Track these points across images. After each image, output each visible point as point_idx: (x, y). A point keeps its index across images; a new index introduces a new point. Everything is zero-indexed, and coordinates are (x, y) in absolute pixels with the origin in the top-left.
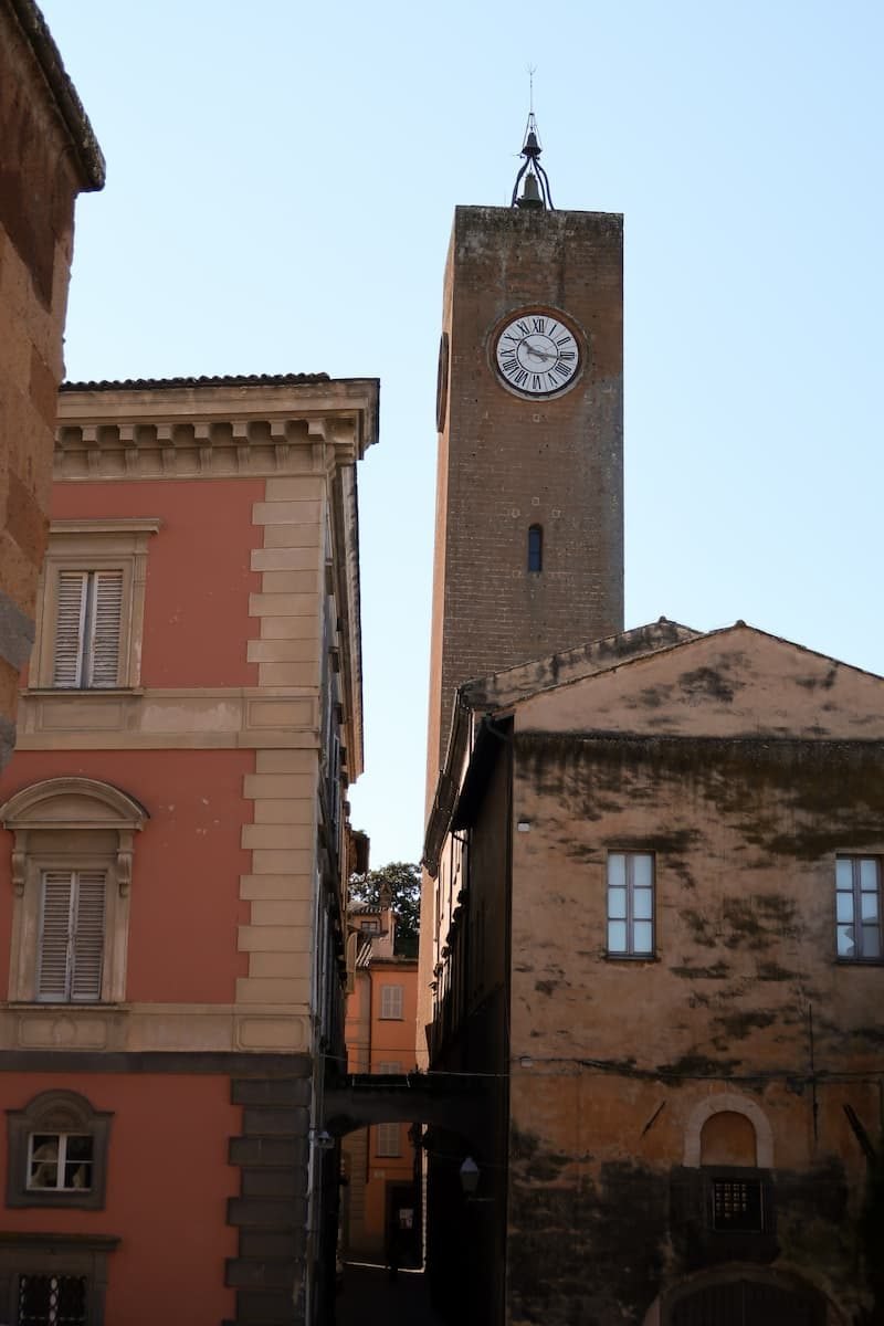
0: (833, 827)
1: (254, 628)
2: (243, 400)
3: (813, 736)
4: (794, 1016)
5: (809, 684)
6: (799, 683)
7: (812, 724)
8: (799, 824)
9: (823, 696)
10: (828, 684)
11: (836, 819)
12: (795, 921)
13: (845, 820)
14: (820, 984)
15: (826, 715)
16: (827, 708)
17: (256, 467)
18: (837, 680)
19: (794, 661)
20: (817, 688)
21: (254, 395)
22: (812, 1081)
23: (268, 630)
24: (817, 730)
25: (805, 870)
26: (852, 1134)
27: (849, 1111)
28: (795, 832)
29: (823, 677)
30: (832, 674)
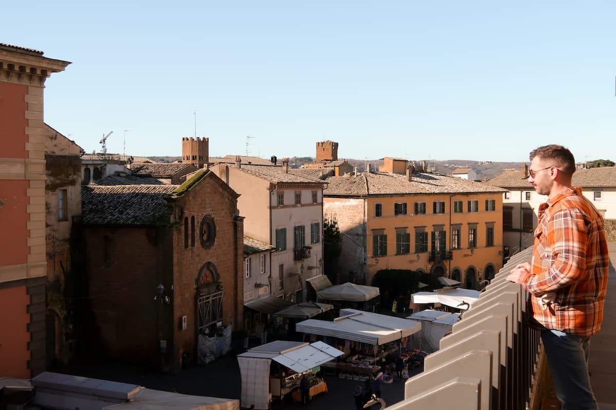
0: (58, 182)
1: (27, 138)
2: (32, 60)
3: (52, 154)
4: (51, 237)
5: (52, 138)
6: (50, 138)
7: (52, 150)
8: (51, 181)
9: (54, 142)
10: (56, 139)
11: (58, 179)
12: (50, 210)
13: (60, 179)
14: (55, 227)
15: (55, 148)
16: (55, 146)
17: (25, 82)
18: (57, 137)
19: (49, 131)
20: (53, 140)
21: (37, 59)
22: (54, 255)
23: (31, 139)
24: (53, 152)
25: (53, 195)
26: (61, 269)
27: (61, 262)
28: (50, 183)
29: (54, 136)
30: (56, 136)
